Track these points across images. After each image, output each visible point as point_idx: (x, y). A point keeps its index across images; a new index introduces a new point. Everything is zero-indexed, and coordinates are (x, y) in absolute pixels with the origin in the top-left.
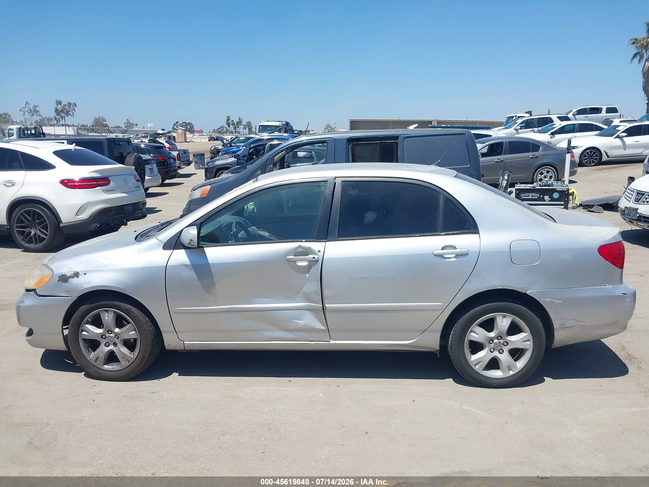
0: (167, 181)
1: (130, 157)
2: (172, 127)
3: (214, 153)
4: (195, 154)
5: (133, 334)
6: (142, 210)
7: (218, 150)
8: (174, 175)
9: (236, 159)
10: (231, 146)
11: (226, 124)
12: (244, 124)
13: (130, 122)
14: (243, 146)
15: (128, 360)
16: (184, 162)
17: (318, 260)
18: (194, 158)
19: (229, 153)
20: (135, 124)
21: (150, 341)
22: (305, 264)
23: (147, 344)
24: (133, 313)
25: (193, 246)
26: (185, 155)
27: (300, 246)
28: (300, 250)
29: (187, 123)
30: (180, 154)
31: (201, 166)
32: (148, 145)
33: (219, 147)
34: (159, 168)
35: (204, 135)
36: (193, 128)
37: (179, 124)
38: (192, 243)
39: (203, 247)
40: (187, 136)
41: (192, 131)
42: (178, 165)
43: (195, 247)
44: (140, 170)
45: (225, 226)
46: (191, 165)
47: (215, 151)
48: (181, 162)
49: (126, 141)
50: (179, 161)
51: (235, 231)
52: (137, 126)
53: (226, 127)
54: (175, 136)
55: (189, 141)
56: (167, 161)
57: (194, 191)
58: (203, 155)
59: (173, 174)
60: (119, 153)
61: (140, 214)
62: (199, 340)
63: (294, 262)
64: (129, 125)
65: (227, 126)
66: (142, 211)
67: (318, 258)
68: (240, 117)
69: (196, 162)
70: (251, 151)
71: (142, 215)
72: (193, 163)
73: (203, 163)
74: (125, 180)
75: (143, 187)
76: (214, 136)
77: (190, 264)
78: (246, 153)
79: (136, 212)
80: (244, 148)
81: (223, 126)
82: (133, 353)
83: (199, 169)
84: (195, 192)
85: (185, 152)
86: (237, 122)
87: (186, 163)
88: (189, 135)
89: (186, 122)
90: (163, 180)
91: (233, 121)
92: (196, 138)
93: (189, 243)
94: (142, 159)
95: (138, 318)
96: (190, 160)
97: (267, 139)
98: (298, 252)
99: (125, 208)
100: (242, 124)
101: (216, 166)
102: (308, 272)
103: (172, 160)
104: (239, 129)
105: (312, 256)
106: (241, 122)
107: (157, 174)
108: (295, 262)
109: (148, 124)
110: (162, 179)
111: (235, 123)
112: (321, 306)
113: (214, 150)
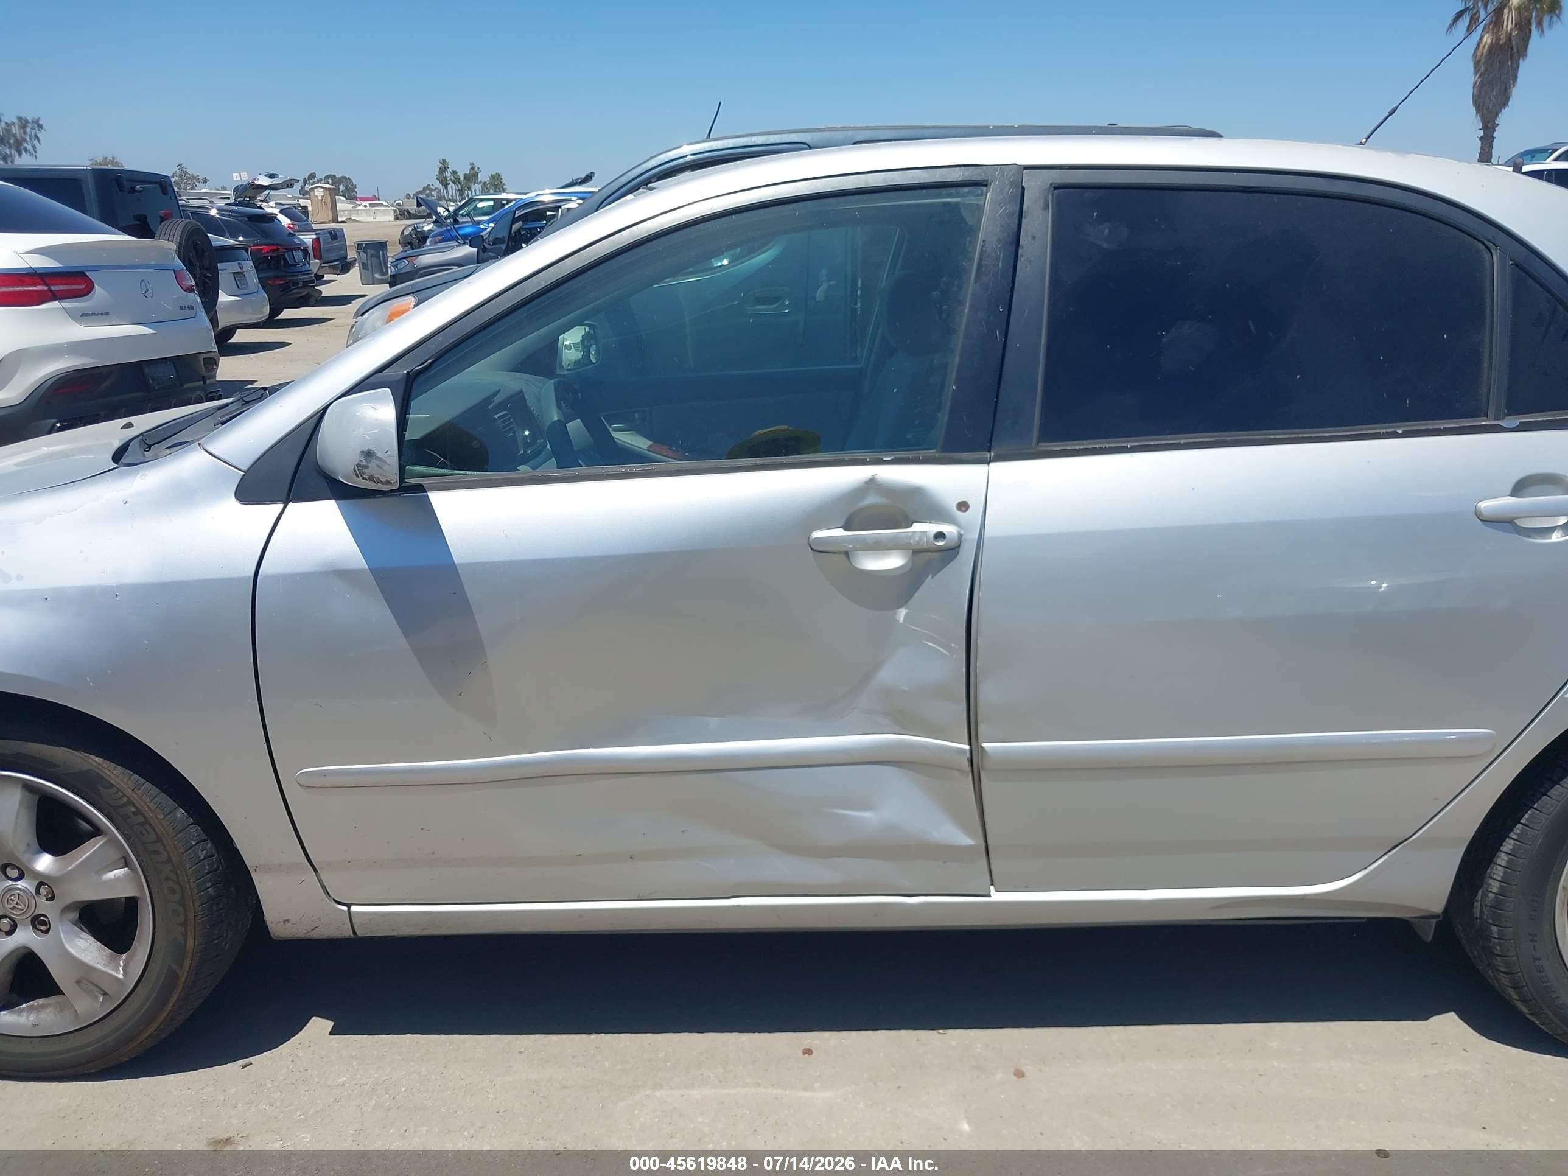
0: (287, 314)
1: (170, 227)
2: (300, 188)
3: (410, 243)
4: (362, 244)
5: (118, 879)
6: (204, 379)
7: (423, 234)
8: (303, 296)
9: (476, 249)
10: (456, 222)
11: (439, 180)
12: (483, 181)
13: (188, 173)
14: (489, 222)
15: (103, 990)
16: (331, 262)
17: (958, 544)
18: (359, 253)
19: (455, 239)
20: (201, 177)
21: (200, 909)
22: (893, 561)
23: (185, 924)
24: (114, 790)
25: (381, 482)
26: (335, 244)
27: (872, 482)
28: (871, 500)
29: (337, 177)
30: (320, 242)
31: (377, 275)
32: (230, 211)
33: (423, 227)
34: (262, 275)
35: (382, 205)
36: (354, 191)
37: (316, 179)
38: (373, 469)
39: (421, 489)
40: (339, 206)
41: (350, 194)
42: (315, 272)
43: (387, 488)
44: (202, 268)
45: (502, 406)
46: (351, 271)
47: (414, 236)
48: (324, 263)
49: (155, 183)
50: (318, 261)
51: (556, 419)
52: (206, 182)
53: (438, 188)
54: (307, 207)
55: (343, 219)
56: (284, 255)
57: (362, 315)
58: (381, 245)
59: (300, 293)
60: (134, 217)
61: (199, 393)
62: (416, 900)
63: (843, 557)
64: (185, 181)
65: (441, 185)
66: (205, 383)
67: (960, 536)
68: (472, 164)
69: (364, 266)
70: (515, 227)
71: (207, 395)
72: (357, 265)
73: (382, 267)
74: (143, 283)
75: (214, 321)
76: (408, 208)
77: (367, 566)
78: (504, 234)
79: (186, 386)
80: (492, 225)
81: (429, 185)
82: (124, 956)
83: (373, 284)
84: (367, 318)
85: (335, 236)
86: (464, 175)
87: (338, 264)
88: (343, 205)
89: (334, 176)
90: (275, 310)
91: (454, 172)
92: (363, 212)
93: (360, 470)
94: (211, 244)
95: (138, 812)
96: (348, 258)
97: (553, 200)
98: (862, 509)
99: (146, 370)
100: (479, 180)
101: (419, 269)
102: (904, 598)
103: (298, 255)
104: (470, 192)
105: (932, 528)
106: (476, 175)
107: (256, 291)
108: (847, 554)
109: (234, 175)
110: (270, 305)
111: (462, 178)
112: (963, 751)
113: (411, 235)
